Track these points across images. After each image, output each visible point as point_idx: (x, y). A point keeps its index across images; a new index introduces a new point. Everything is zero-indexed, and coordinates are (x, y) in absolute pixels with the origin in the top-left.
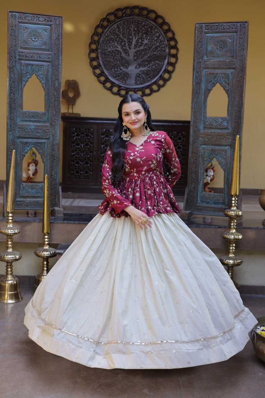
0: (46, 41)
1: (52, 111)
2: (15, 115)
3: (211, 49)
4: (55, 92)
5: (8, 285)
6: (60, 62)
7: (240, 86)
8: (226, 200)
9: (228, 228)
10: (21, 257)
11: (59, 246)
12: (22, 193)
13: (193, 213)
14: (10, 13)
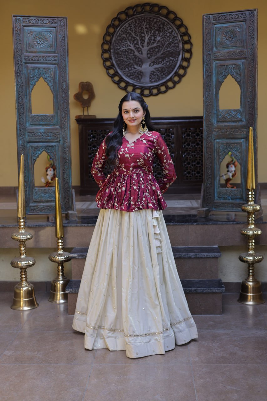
0: (52, 43)
1: (61, 113)
2: (24, 119)
3: (220, 40)
4: (63, 94)
5: (23, 291)
6: (67, 63)
7: (252, 76)
8: (244, 195)
9: (246, 223)
10: (35, 262)
11: (74, 249)
12: (35, 198)
13: (210, 210)
14: (14, 18)
